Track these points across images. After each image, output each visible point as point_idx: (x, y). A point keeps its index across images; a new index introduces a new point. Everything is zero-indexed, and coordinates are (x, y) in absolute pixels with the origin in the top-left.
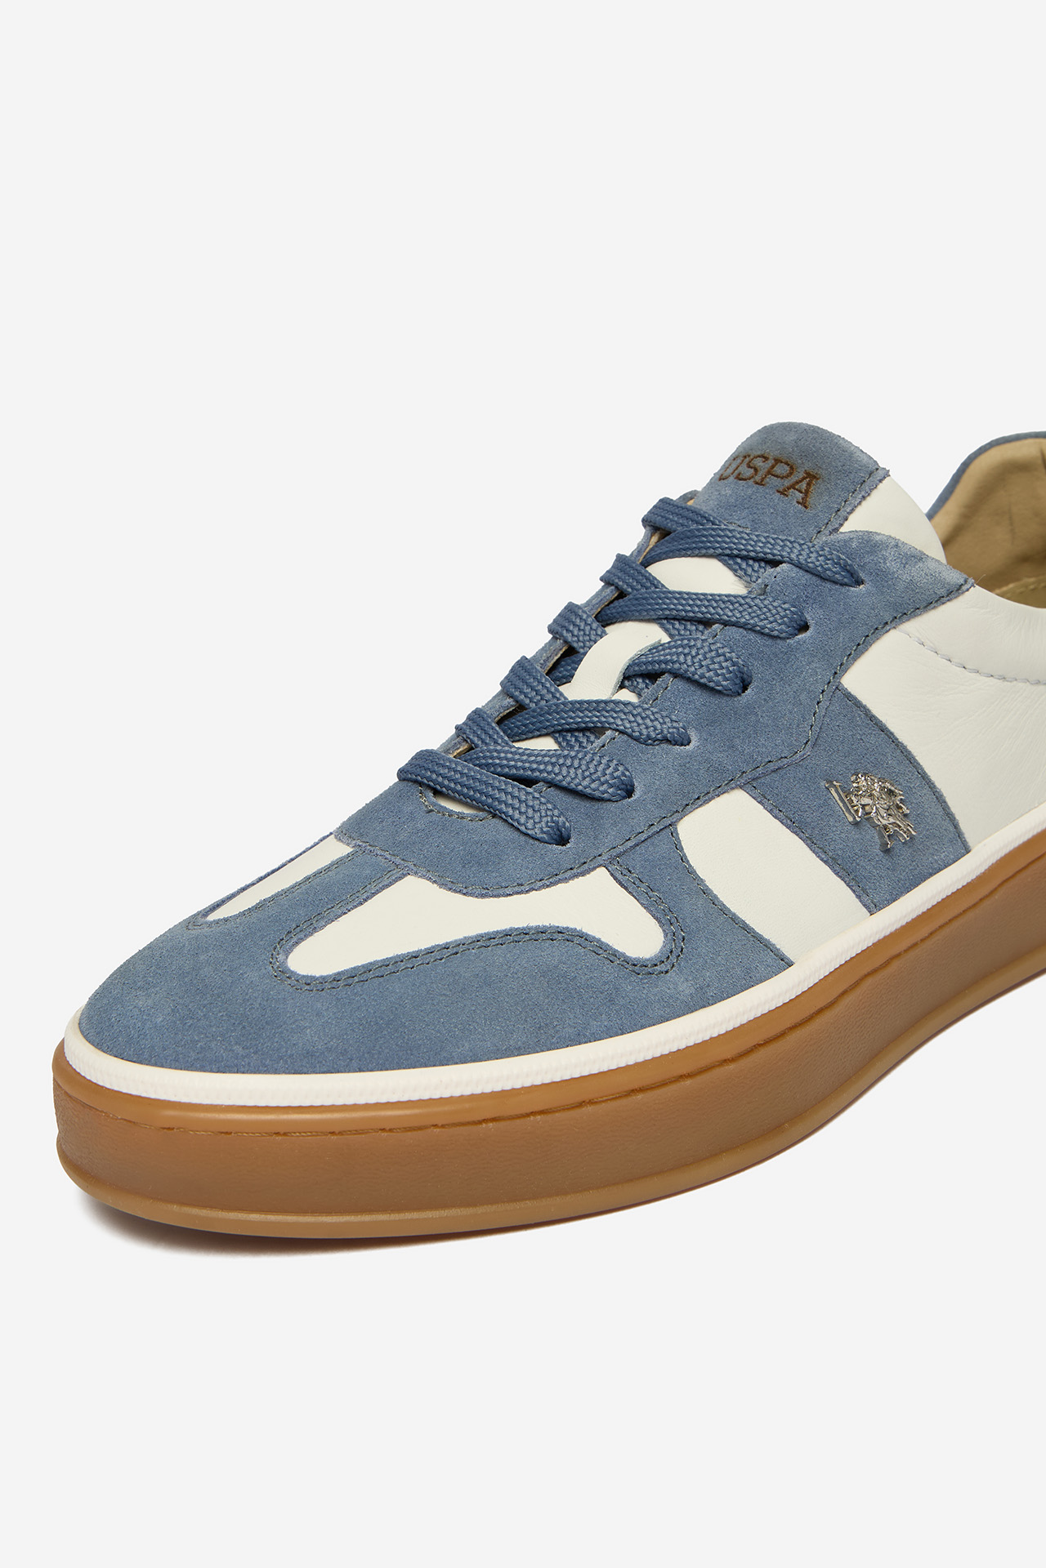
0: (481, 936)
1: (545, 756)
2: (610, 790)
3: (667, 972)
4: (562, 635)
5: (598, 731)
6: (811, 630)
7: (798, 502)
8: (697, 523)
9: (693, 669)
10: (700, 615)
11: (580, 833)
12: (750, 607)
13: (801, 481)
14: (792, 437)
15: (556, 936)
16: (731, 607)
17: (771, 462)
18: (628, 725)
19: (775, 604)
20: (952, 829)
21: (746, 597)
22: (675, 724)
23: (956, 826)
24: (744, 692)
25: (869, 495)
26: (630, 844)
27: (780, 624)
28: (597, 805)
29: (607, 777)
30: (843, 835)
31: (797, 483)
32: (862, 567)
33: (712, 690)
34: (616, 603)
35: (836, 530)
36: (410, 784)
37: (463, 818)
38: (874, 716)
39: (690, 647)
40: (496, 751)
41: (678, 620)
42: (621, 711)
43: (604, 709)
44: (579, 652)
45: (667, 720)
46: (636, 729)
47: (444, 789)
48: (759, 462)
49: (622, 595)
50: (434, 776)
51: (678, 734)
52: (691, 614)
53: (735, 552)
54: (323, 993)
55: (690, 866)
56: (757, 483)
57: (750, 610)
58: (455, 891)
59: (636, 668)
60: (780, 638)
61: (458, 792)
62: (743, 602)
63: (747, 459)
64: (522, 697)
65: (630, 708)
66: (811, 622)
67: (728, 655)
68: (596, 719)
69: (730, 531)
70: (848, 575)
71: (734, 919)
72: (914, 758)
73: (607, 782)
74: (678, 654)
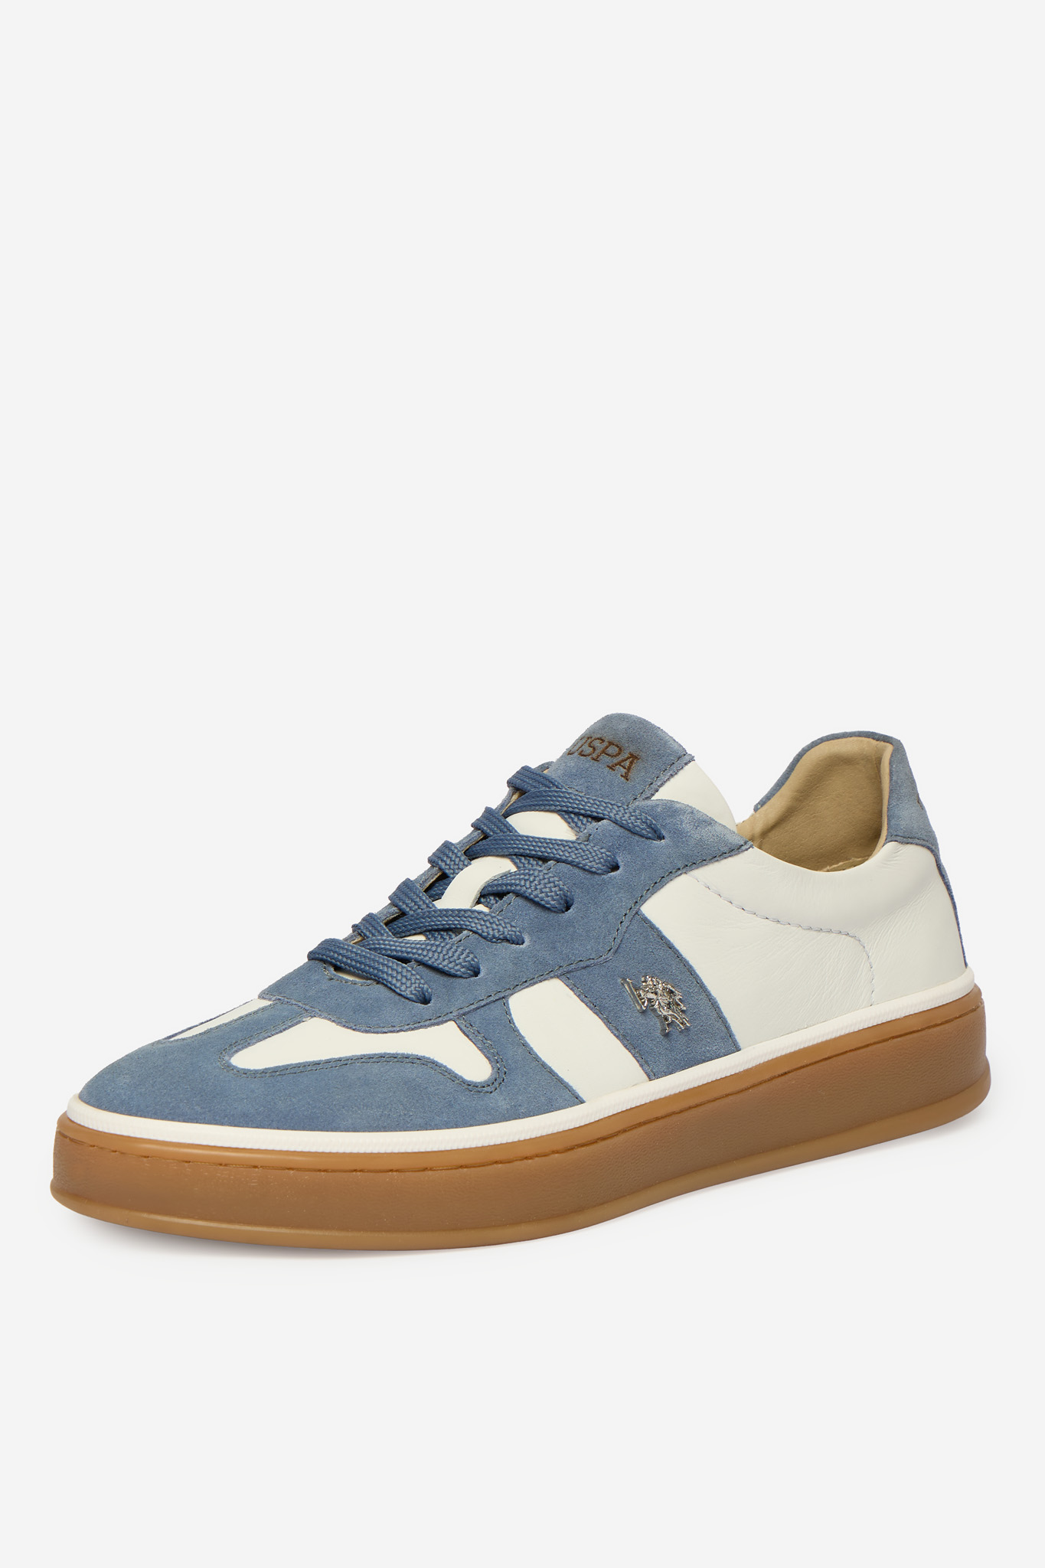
0: (364, 1056)
1: (418, 944)
2: (462, 970)
3: (491, 1092)
4: (437, 864)
5: (457, 930)
6: (621, 869)
7: (622, 776)
8: (546, 786)
9: (530, 891)
10: (540, 854)
11: (438, 997)
12: (577, 850)
13: (626, 760)
14: (624, 726)
15: (416, 1061)
16: (563, 849)
17: (606, 744)
18: (479, 927)
19: (595, 849)
20: (723, 1029)
21: (574, 842)
22: (514, 929)
23: (728, 1028)
24: (567, 911)
25: (676, 773)
26: (473, 1007)
27: (597, 864)
28: (452, 980)
29: (461, 960)
30: (632, 1019)
31: (623, 761)
32: (664, 827)
33: (543, 907)
34: (480, 843)
35: (648, 798)
36: (317, 962)
37: (355, 984)
38: (664, 936)
39: (529, 875)
40: (382, 940)
41: (524, 856)
42: (476, 917)
43: (463, 916)
44: (448, 877)
45: (508, 926)
46: (485, 930)
47: (343, 965)
48: (597, 743)
49: (486, 837)
50: (336, 955)
51: (515, 935)
52: (534, 853)
53: (570, 809)
54: (256, 1079)
55: (515, 1026)
56: (593, 759)
57: (576, 852)
58: (347, 1027)
59: (490, 889)
60: (597, 874)
61: (352, 966)
62: (571, 845)
63: (590, 740)
64: (404, 906)
65: (482, 916)
66: (621, 864)
67: (557, 882)
68: (456, 922)
69: (568, 793)
70: (652, 831)
71: (544, 1065)
72: (694, 971)
73: (460, 964)
74: (520, 880)
